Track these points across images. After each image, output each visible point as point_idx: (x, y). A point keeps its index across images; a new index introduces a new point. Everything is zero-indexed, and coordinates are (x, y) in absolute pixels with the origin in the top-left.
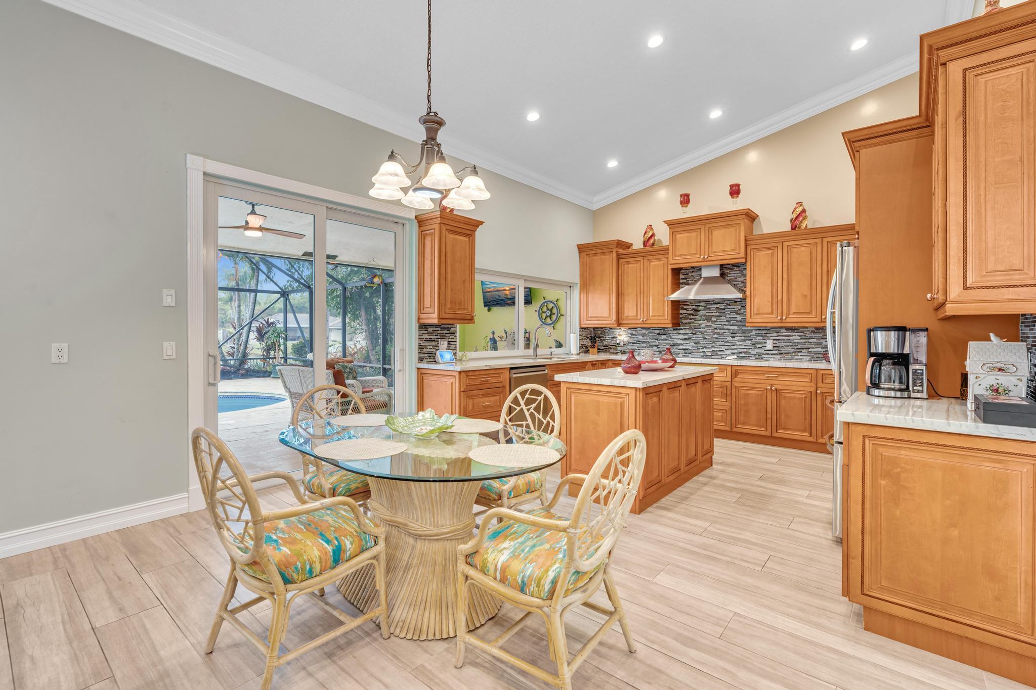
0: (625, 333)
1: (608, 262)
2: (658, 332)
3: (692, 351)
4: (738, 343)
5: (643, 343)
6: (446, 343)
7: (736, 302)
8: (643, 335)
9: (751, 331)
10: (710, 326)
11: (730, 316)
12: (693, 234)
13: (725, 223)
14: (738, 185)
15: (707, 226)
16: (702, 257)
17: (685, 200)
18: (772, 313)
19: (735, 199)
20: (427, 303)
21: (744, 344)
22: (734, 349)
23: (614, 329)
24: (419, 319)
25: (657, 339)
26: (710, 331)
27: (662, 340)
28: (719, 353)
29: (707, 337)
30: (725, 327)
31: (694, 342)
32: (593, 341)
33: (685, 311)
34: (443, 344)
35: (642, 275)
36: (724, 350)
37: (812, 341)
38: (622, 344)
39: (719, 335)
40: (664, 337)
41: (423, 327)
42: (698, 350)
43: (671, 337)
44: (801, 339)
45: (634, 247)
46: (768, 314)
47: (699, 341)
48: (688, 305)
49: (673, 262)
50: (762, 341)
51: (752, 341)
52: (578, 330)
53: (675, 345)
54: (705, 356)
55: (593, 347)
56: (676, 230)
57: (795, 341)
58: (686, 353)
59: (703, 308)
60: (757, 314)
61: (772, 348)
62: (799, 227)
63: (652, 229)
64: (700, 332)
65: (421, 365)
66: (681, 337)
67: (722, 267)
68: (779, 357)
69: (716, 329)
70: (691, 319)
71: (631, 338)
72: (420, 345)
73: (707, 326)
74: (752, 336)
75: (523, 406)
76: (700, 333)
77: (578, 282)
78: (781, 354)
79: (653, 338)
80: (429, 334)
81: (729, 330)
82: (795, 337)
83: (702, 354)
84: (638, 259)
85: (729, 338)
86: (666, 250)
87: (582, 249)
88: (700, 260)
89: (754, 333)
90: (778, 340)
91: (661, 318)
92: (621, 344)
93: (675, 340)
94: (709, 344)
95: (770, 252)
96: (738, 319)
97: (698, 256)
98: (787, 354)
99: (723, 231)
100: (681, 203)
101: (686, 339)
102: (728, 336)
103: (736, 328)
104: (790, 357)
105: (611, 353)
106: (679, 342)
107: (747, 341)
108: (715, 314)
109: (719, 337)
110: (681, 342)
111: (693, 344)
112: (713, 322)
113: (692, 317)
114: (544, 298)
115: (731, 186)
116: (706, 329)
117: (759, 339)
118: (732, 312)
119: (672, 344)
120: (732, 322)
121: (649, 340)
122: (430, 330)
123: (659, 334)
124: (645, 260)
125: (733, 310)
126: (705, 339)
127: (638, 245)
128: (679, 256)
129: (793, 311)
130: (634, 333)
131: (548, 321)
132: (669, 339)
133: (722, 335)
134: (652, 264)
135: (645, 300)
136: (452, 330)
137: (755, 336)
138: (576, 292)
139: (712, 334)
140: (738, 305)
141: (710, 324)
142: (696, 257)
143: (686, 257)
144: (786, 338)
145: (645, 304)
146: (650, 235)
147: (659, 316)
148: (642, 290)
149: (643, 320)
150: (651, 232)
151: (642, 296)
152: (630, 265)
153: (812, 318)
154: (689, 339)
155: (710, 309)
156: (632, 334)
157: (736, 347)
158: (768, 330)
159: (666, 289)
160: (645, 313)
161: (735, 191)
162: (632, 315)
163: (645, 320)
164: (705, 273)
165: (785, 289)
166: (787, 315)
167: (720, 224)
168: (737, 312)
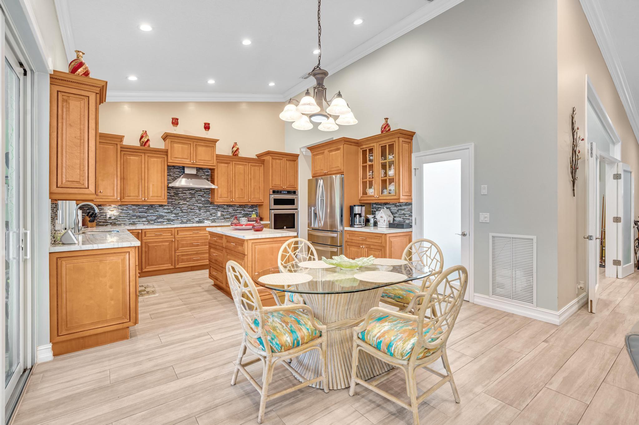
0: (115, 209)
1: (112, 152)
2: (146, 207)
3: (173, 220)
4: (202, 214)
5: (133, 216)
7: (201, 190)
8: (134, 210)
10: (186, 204)
11: (198, 198)
12: (186, 146)
13: (205, 144)
14: (209, 124)
15: (195, 143)
16: (192, 162)
17: (175, 122)
18: (228, 197)
19: (207, 132)
21: (206, 214)
22: (200, 217)
25: (146, 213)
26: (186, 207)
27: (150, 213)
28: (191, 220)
29: (184, 211)
30: (195, 204)
31: (175, 214)
35: (143, 166)
36: (194, 218)
37: (238, 211)
38: (113, 218)
39: (191, 209)
40: (151, 211)
42: (178, 219)
43: (158, 211)
44: (234, 210)
46: (225, 197)
47: (178, 213)
49: (171, 161)
50: (215, 212)
51: (211, 212)
53: (161, 217)
54: (182, 222)
55: (91, 221)
56: (173, 140)
57: (231, 212)
58: (169, 221)
59: (181, 192)
60: (220, 198)
61: (220, 216)
62: (237, 155)
63: (147, 134)
64: (179, 207)
66: (166, 211)
67: (197, 169)
68: (224, 220)
69: (189, 205)
70: (172, 199)
73: (183, 204)
74: (210, 210)
75: (290, 252)
76: (179, 208)
78: (225, 219)
79: (143, 212)
81: (197, 206)
82: (230, 210)
83: (181, 221)
84: (139, 154)
85: (198, 211)
86: (165, 152)
88: (190, 163)
89: (211, 208)
90: (223, 211)
91: (160, 198)
92: (111, 218)
93: (161, 213)
94: (185, 215)
95: (226, 165)
96: (202, 200)
97: (188, 160)
98: (227, 218)
99: (204, 148)
100: (173, 123)
101: (169, 213)
102: (196, 210)
103: (201, 205)
104: (228, 220)
105: (101, 225)
106: (163, 214)
107: (208, 213)
108: (189, 197)
109: (191, 211)
110: (166, 214)
111: (174, 215)
112: (187, 201)
113: (173, 198)
115: (205, 124)
116: (183, 206)
117: (214, 211)
118: (199, 196)
119: (159, 216)
120: (199, 201)
121: (139, 214)
123: (147, 209)
124: (146, 157)
125: (200, 194)
126: (182, 212)
127: (134, 142)
128: (176, 158)
129: (237, 196)
130: (125, 208)
132: (156, 213)
133: (193, 209)
134: (152, 159)
135: (146, 185)
137: (212, 210)
139: (187, 208)
140: (202, 192)
141: (185, 202)
142: (187, 161)
143: (180, 160)
144: (226, 210)
145: (146, 188)
146: (146, 140)
147: (157, 196)
148: (143, 177)
149: (145, 199)
150: (147, 137)
151: (143, 181)
152: (131, 157)
153: (245, 200)
154: (171, 212)
155: (185, 193)
156: (122, 209)
157: (201, 216)
158: (219, 206)
159: (163, 178)
160: (146, 194)
161: (207, 127)
162: (133, 195)
163: (146, 199)
164: (187, 171)
165: (233, 185)
166: (235, 199)
167: (202, 144)
168: (201, 196)
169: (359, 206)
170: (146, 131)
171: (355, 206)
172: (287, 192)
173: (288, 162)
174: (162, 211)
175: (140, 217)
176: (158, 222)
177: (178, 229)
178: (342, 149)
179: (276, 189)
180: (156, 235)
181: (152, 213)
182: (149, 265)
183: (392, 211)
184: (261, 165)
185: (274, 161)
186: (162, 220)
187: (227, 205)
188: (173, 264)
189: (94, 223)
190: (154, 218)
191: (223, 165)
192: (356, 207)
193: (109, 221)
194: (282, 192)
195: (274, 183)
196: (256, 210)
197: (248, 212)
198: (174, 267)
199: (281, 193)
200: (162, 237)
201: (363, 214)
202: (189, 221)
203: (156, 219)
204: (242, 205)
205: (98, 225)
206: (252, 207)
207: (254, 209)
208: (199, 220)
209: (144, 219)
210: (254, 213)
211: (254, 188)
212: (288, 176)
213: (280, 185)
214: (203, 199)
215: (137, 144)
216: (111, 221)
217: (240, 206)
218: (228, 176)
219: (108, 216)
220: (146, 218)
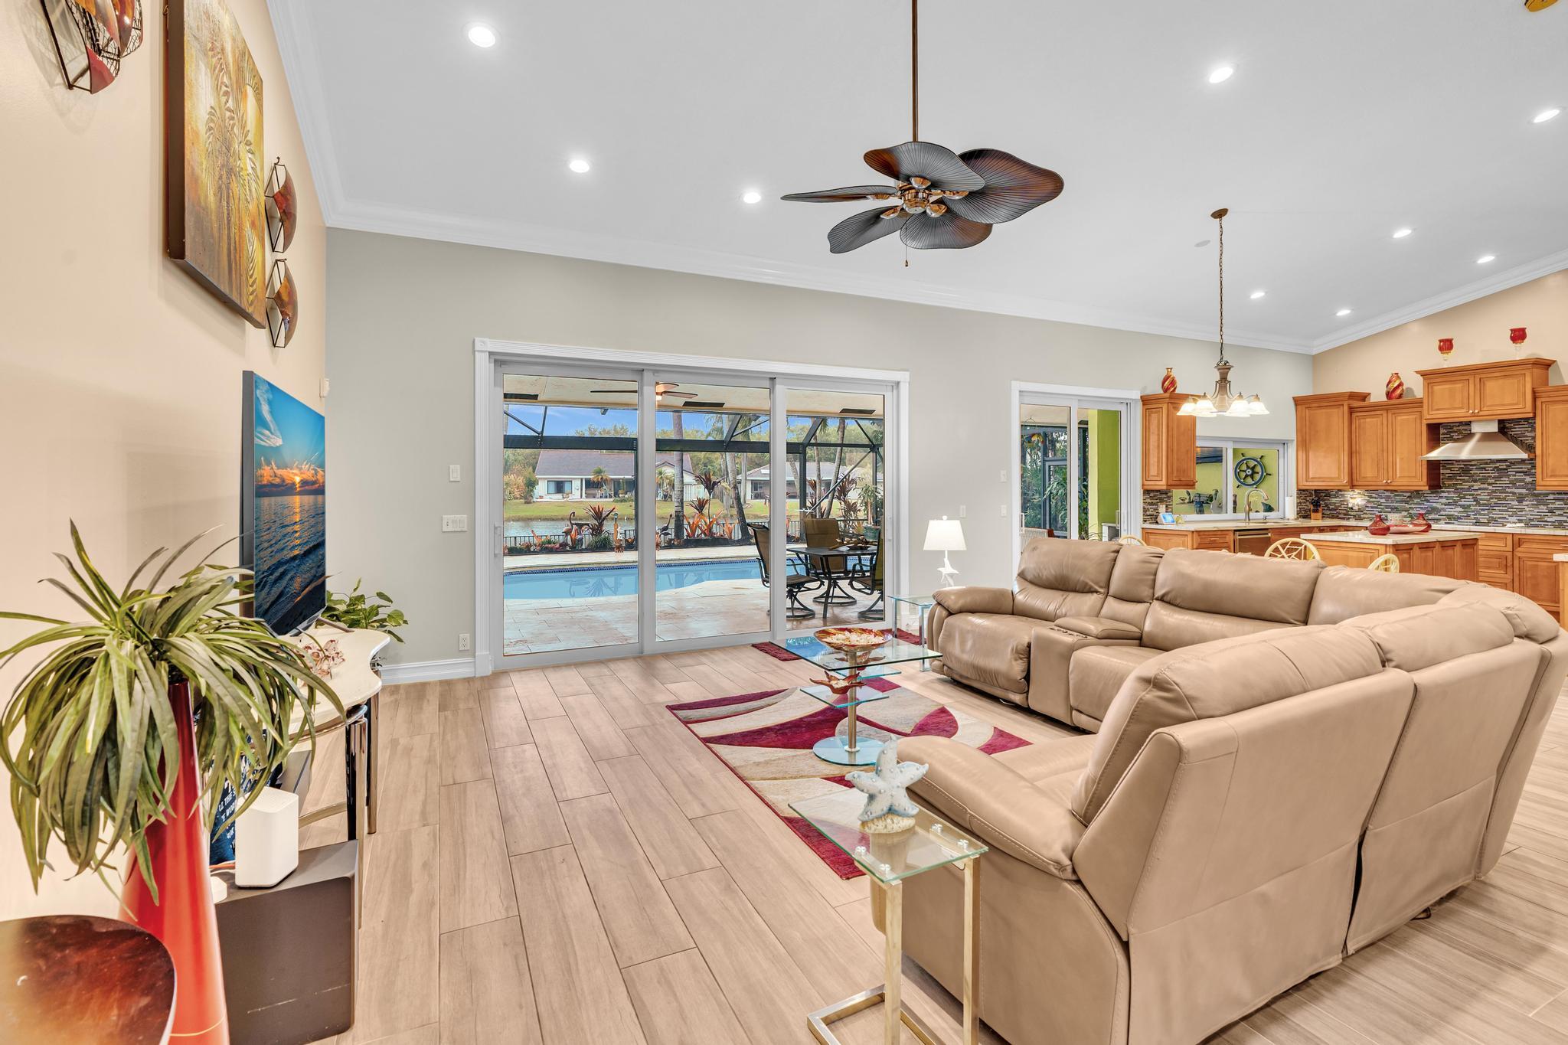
0: (1360, 496)
1: (1337, 418)
2: (1408, 494)
3: (1459, 518)
4: (1527, 509)
5: (1387, 507)
6: (1164, 506)
8: (1387, 498)
9: (1547, 495)
10: (1486, 489)
11: (1517, 477)
12: (1459, 386)
13: (1503, 374)
14: (1525, 329)
15: (1478, 378)
16: (1471, 411)
17: (1446, 345)
19: (1517, 345)
20: (1153, 471)
21: (1536, 510)
22: (1522, 516)
23: (1345, 491)
24: (1143, 485)
25: (1407, 502)
26: (1486, 494)
27: (1415, 504)
28: (1499, 520)
29: (1481, 502)
30: (1507, 489)
31: (1462, 507)
32: (1316, 505)
33: (1449, 471)
34: (1162, 508)
35: (1385, 431)
36: (1506, 516)
38: (1356, 508)
39: (1499, 499)
40: (1416, 501)
41: (1147, 492)
42: (1469, 516)
43: (1428, 501)
45: (1373, 399)
46: (1565, 475)
47: (1470, 506)
48: (1453, 464)
49: (1429, 417)
51: (1550, 506)
52: (1294, 492)
53: (1433, 510)
54: (1478, 523)
55: (1316, 511)
58: (1450, 519)
63: (1399, 378)
64: (1470, 495)
65: (1147, 525)
66: (1444, 501)
67: (1501, 422)
69: (1494, 492)
70: (1457, 480)
71: (1368, 501)
72: (1144, 508)
73: (1480, 489)
74: (1548, 501)
76: (1471, 497)
77: (1294, 437)
79: (1402, 502)
80: (1151, 498)
81: (1514, 494)
83: (1474, 521)
84: (1378, 413)
85: (1514, 503)
86: (1419, 403)
87: (1298, 402)
88: (1468, 414)
89: (1551, 497)
91: (1414, 479)
92: (1354, 508)
93: (1434, 505)
94: (1484, 510)
96: (1526, 480)
97: (1465, 410)
99: (1500, 382)
100: (1443, 348)
101: (1449, 504)
102: (1513, 500)
103: (1524, 491)
105: (1340, 518)
106: (1438, 506)
107: (1542, 507)
108: (1493, 475)
109: (1499, 502)
110: (1443, 506)
111: (1461, 509)
112: (1489, 484)
113: (1458, 478)
114: (1242, 454)
115: (1516, 331)
116: (1479, 492)
118: (1517, 472)
119: (1429, 509)
120: (1518, 484)
121: (1396, 505)
122: (1152, 495)
123: (1408, 497)
124: (1390, 415)
125: (1520, 470)
126: (1478, 504)
127: (1378, 395)
128: (1439, 409)
130: (1374, 495)
131: (1249, 480)
132: (1426, 503)
133: (1504, 499)
134: (1399, 418)
135: (1390, 459)
136: (1169, 495)
137: (1554, 501)
138: (1292, 451)
139: (1488, 497)
141: (1486, 486)
142: (1462, 412)
143: (1456, 411)
145: (1390, 464)
146: (1396, 385)
147: (1409, 477)
148: (1385, 448)
150: (1400, 380)
151: (1385, 454)
152: (1371, 420)
154: (1455, 503)
155: (1485, 469)
156: (1371, 497)
157: (1523, 513)
159: (1418, 446)
161: (1518, 335)
162: (1370, 475)
163: (1390, 481)
164: (1477, 428)
167: (1499, 373)
168: (1525, 473)
170: (1399, 371)
181: (1418, 503)
186: (1437, 516)
191: (1559, 406)
193: (1352, 513)
202: (1493, 521)
215: (1381, 396)
216: (1355, 513)
219: (1350, 506)
220: (1406, 510)
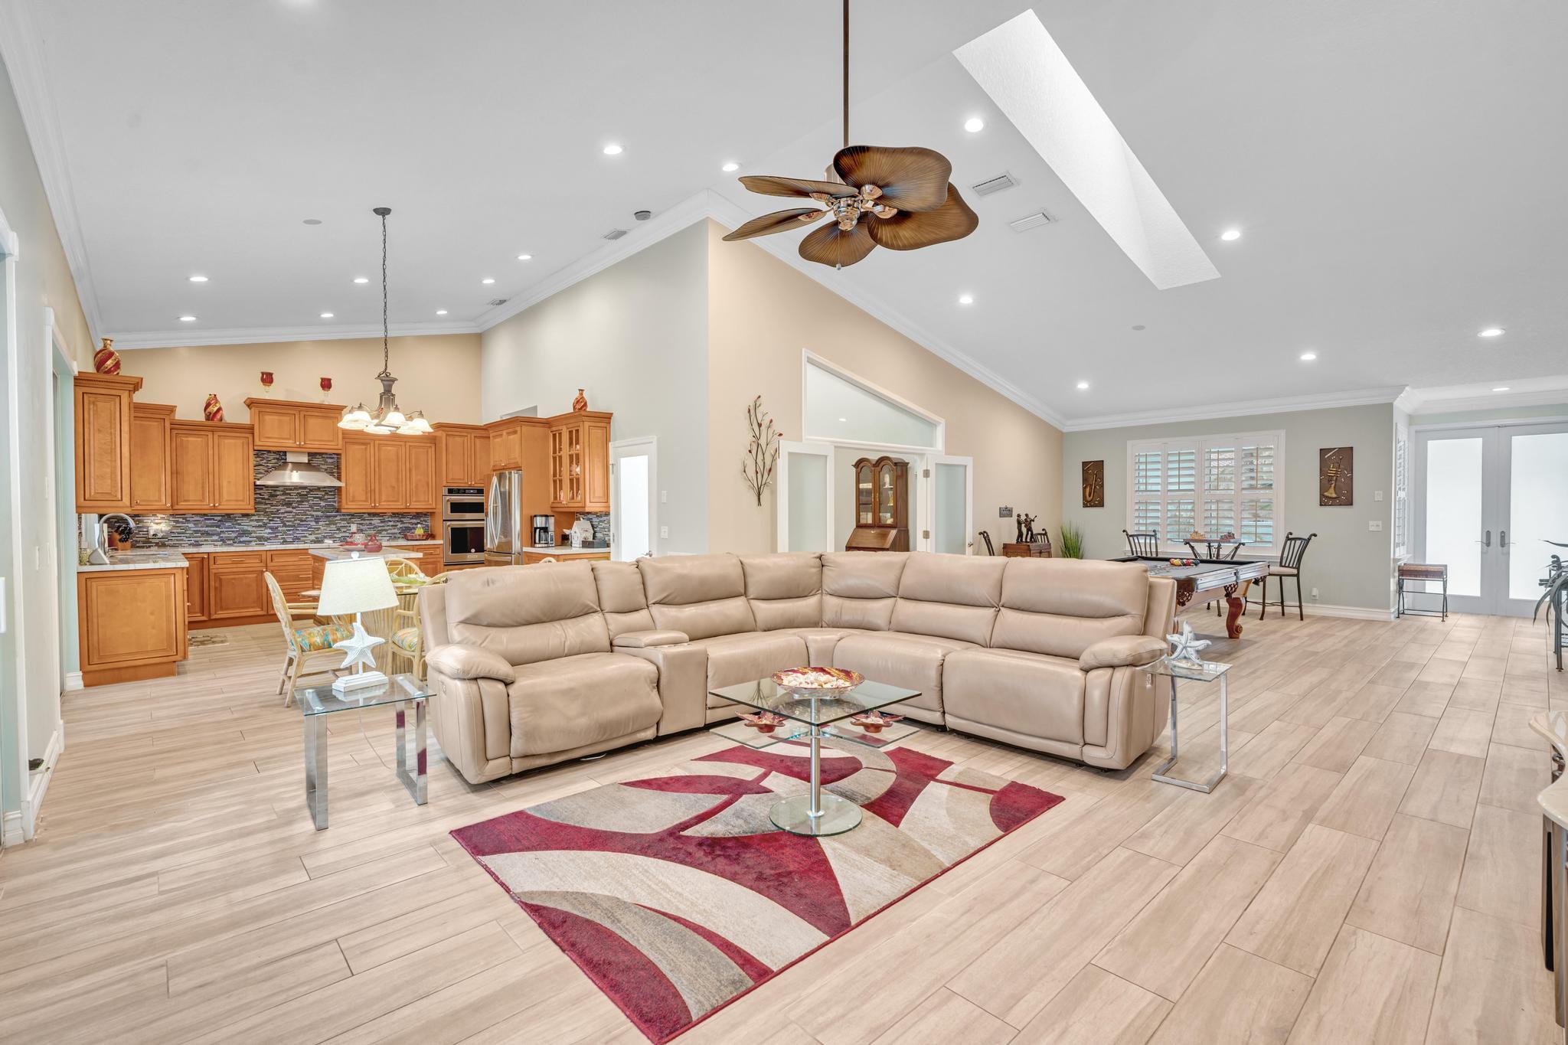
0: (164, 521)
1: (157, 432)
2: (219, 518)
3: (268, 538)
4: (322, 528)
5: (196, 532)
8: (196, 523)
9: (336, 516)
10: (291, 512)
11: (314, 502)
12: (286, 419)
15: (302, 414)
16: (298, 443)
18: (366, 501)
19: (326, 392)
21: (328, 529)
24: (78, 507)
25: (218, 527)
26: (291, 516)
27: (226, 528)
28: (301, 539)
29: (287, 523)
30: (308, 512)
31: (271, 528)
35: (211, 452)
36: (307, 535)
37: (391, 524)
38: (160, 535)
39: (302, 521)
40: (228, 524)
43: (240, 524)
44: (382, 522)
45: (187, 416)
46: (362, 501)
47: (277, 528)
48: (262, 489)
49: (260, 443)
50: (346, 525)
51: (337, 525)
53: (246, 533)
54: (285, 542)
56: (264, 410)
58: (261, 541)
60: (352, 501)
63: (217, 401)
64: (278, 518)
67: (310, 454)
69: (297, 514)
70: (266, 504)
71: (174, 526)
73: (287, 512)
74: (336, 521)
79: (212, 526)
81: (313, 515)
82: (376, 521)
83: (280, 540)
84: (202, 433)
85: (313, 523)
86: (250, 429)
88: (291, 445)
89: (338, 518)
90: (361, 524)
91: (241, 503)
92: (158, 535)
93: (246, 528)
94: (289, 530)
95: (364, 447)
96: (321, 505)
97: (291, 441)
99: (320, 421)
100: (263, 380)
101: (260, 526)
102: (311, 521)
103: (319, 513)
105: (138, 547)
106: (249, 529)
107: (332, 526)
108: (296, 500)
109: (301, 523)
110: (254, 529)
111: (270, 531)
112: (293, 508)
113: (267, 502)
115: (323, 380)
116: (285, 515)
117: (343, 523)
118: (315, 498)
119: (242, 532)
120: (315, 507)
121: (207, 529)
123: (220, 521)
124: (216, 437)
125: (317, 496)
126: (285, 526)
127: (195, 415)
128: (269, 438)
129: (384, 499)
130: (181, 520)
132: (237, 527)
133: (305, 521)
134: (226, 441)
135: (217, 482)
137: (340, 521)
139: (293, 519)
140: (321, 491)
141: (290, 509)
142: (290, 443)
143: (276, 440)
144: (368, 522)
145: (217, 487)
146: (215, 409)
147: (237, 501)
148: (211, 470)
149: (214, 506)
150: (217, 405)
151: (211, 477)
152: (190, 439)
153: (399, 506)
154: (265, 525)
155: (290, 494)
156: (176, 521)
157: (319, 532)
158: (353, 515)
159: (246, 471)
160: (217, 497)
161: (326, 384)
162: (193, 498)
163: (217, 505)
164: (290, 458)
165: (377, 481)
166: (379, 503)
167: (316, 414)
168: (320, 498)
169: (542, 516)
170: (215, 395)
171: (535, 516)
172: (476, 491)
173: (477, 440)
174: (247, 525)
175: (208, 534)
176: (240, 542)
177: (272, 553)
178: (519, 432)
179: (455, 486)
180: (234, 563)
181: (229, 527)
182: (222, 609)
183: (594, 523)
184: (429, 445)
185: (450, 439)
186: (248, 539)
187: (369, 514)
188: (265, 608)
189: (128, 544)
190: (234, 535)
191: (357, 447)
192: (538, 518)
193: (153, 541)
194: (467, 491)
195: (450, 477)
196: (425, 521)
197: (410, 526)
198: (265, 613)
199: (465, 493)
200: (244, 565)
201: (552, 528)
202: (296, 539)
203: (236, 537)
204: (398, 513)
205: (134, 546)
206: (418, 515)
207: (422, 519)
208: (317, 538)
209: (215, 538)
210: (419, 526)
211: (417, 485)
212: (478, 462)
213: (463, 479)
214: (323, 504)
215: (200, 417)
216: (157, 541)
217: (394, 515)
218: (366, 466)
219: (152, 533)
220: (218, 534)
